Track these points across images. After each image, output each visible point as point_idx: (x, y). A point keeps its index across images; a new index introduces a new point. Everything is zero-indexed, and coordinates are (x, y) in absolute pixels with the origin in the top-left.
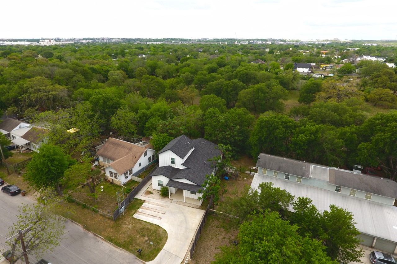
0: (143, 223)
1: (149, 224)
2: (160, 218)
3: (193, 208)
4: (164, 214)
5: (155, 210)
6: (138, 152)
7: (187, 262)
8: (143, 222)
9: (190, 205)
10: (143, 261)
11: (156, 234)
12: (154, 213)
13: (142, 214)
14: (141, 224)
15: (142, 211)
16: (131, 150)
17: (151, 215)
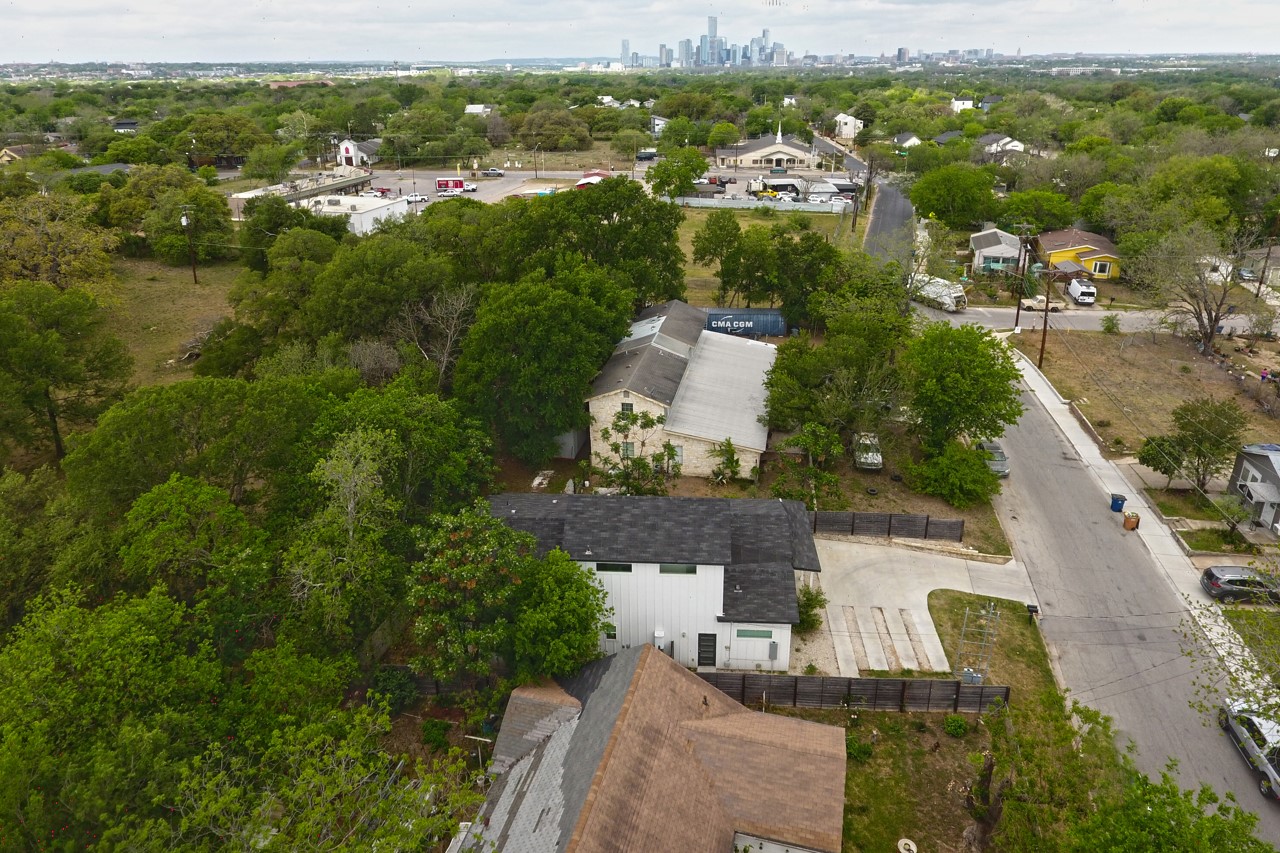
0: (947, 642)
2: (904, 612)
4: (880, 609)
6: (673, 691)
7: (971, 548)
8: (946, 644)
12: (896, 629)
13: (921, 656)
14: (955, 645)
15: (908, 658)
16: (658, 732)
17: (908, 634)
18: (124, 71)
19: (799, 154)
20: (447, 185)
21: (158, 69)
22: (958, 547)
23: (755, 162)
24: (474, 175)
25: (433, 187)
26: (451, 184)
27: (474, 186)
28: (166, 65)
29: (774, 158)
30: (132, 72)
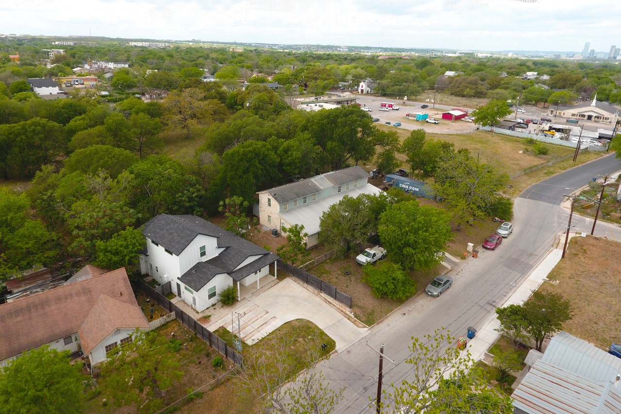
1: (278, 332)
2: (274, 319)
3: (275, 285)
4: (268, 312)
5: (254, 320)
7: (353, 313)
9: (270, 286)
10: (333, 351)
11: (299, 328)
12: (259, 323)
13: (251, 334)
15: (244, 333)
16: (90, 292)
17: (261, 326)
18: (338, 49)
19: (606, 114)
20: (385, 106)
21: (351, 49)
22: (347, 310)
23: (573, 115)
24: (404, 103)
25: (380, 105)
26: (387, 105)
27: (397, 108)
28: (353, 47)
29: (587, 114)
30: (341, 50)
